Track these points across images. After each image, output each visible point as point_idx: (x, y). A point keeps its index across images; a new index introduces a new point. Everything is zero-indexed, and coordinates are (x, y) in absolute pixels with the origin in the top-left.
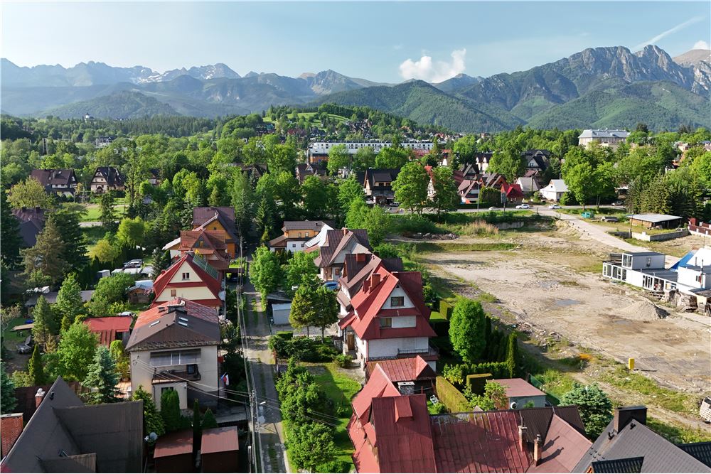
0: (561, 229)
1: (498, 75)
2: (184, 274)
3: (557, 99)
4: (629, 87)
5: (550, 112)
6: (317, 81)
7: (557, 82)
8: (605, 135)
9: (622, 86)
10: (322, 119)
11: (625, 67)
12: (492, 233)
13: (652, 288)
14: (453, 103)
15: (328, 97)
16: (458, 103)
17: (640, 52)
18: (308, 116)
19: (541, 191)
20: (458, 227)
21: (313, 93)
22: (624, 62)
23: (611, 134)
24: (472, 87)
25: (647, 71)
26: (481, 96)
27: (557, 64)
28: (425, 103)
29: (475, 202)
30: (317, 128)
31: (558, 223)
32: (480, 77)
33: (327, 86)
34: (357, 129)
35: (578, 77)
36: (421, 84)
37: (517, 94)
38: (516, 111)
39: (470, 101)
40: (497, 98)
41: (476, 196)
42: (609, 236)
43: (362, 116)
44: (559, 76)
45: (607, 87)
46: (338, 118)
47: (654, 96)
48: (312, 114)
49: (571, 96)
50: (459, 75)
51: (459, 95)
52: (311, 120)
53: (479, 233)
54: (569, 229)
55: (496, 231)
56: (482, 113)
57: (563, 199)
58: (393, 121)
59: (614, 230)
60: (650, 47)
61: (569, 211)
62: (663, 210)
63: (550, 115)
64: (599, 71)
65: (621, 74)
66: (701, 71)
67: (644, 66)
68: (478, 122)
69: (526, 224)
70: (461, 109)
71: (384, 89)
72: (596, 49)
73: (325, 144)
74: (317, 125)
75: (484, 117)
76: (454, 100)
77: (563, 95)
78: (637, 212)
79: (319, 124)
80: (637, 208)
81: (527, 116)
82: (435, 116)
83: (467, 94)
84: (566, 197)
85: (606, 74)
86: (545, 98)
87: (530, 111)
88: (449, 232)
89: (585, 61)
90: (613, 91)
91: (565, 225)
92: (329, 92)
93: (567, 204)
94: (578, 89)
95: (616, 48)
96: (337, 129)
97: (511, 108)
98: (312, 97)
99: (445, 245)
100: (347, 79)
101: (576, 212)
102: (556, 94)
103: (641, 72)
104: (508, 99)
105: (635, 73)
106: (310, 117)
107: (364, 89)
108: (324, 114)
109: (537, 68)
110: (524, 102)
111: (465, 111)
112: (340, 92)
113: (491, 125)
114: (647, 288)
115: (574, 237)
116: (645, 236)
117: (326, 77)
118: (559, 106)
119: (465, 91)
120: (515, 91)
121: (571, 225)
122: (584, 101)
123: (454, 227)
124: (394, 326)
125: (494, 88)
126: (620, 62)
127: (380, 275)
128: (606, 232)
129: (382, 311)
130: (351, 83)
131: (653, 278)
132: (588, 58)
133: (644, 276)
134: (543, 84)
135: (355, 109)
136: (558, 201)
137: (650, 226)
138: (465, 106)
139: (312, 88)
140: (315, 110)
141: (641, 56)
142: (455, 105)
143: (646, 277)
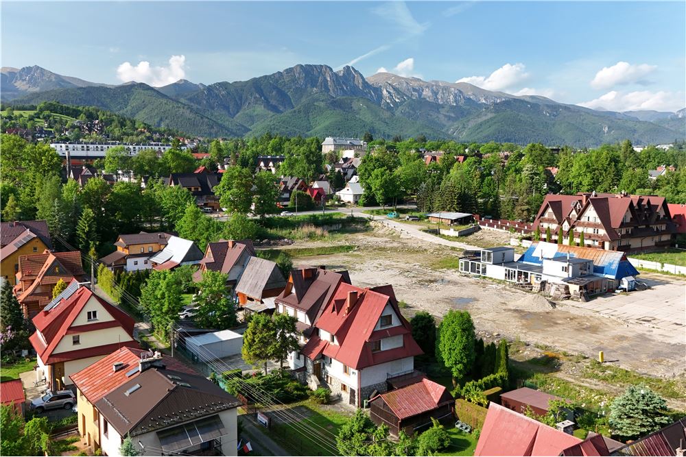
0: (376, 229)
1: (220, 84)
2: (89, 313)
3: (275, 109)
4: (335, 102)
5: (271, 121)
6: (21, 77)
7: (274, 93)
8: (343, 142)
9: (328, 100)
10: (44, 118)
11: (329, 84)
12: (323, 236)
13: (515, 280)
14: (179, 107)
15: (38, 95)
16: (184, 108)
17: (340, 71)
18: (27, 114)
19: (337, 193)
20: (288, 231)
21: (17, 90)
22: (329, 79)
23: (348, 142)
24: (195, 93)
25: (347, 88)
26: (205, 102)
27: (273, 77)
28: (150, 107)
29: (287, 206)
30: (42, 128)
31: (372, 224)
32: (201, 84)
33: (33, 82)
34: (90, 130)
35: (292, 90)
37: (239, 102)
38: (239, 118)
39: (195, 106)
40: (221, 105)
41: (287, 200)
42: (424, 233)
43: (91, 116)
44: (275, 88)
45: (317, 100)
46: (65, 117)
47: (354, 110)
48: (32, 113)
49: (287, 106)
50: (181, 80)
51: (183, 100)
52: (31, 118)
53: (311, 236)
54: (385, 229)
55: (326, 234)
56: (208, 118)
57: (361, 201)
58: (128, 123)
59: (425, 228)
60: (348, 67)
61: (373, 211)
62: (454, 208)
63: (271, 123)
64: (309, 86)
65: (327, 89)
66: (387, 91)
67: (345, 84)
69: (344, 226)
70: (188, 114)
71: (103, 89)
72: (306, 65)
73: (63, 145)
74: (39, 124)
75: (211, 123)
76: (180, 105)
77: (280, 106)
78: (430, 211)
79: (41, 124)
80: (430, 208)
81: (249, 123)
82: (161, 120)
83: (190, 100)
84: (364, 199)
85: (315, 89)
86: (264, 107)
87: (252, 119)
88: (282, 238)
89: (297, 75)
90: (322, 104)
91: (380, 225)
92: (37, 89)
93: (365, 205)
94: (292, 101)
95: (321, 66)
96: (67, 130)
97: (235, 115)
98: (16, 94)
99: (290, 251)
100: (57, 76)
101: (378, 213)
102: (274, 104)
103: (342, 89)
104: (231, 107)
105: (337, 89)
106: (30, 116)
107: (81, 88)
108: (47, 113)
109: (255, 79)
110: (246, 110)
111: (192, 116)
113: (219, 131)
114: (510, 280)
115: (394, 237)
116: (453, 233)
117: (32, 73)
118: (278, 116)
119: (188, 97)
120: (237, 99)
121: (386, 225)
122: (299, 112)
123: (284, 232)
124: (382, 349)
125: (217, 96)
126: (325, 79)
127: (357, 293)
128: (420, 230)
129: (374, 333)
130: (63, 81)
131: (517, 270)
132: (299, 74)
133: (506, 270)
134: (262, 94)
135: (80, 108)
136: (356, 202)
137: (450, 222)
138: (191, 111)
139: (15, 84)
140: (33, 108)
141: (341, 74)
142: (181, 110)
143: (509, 270)
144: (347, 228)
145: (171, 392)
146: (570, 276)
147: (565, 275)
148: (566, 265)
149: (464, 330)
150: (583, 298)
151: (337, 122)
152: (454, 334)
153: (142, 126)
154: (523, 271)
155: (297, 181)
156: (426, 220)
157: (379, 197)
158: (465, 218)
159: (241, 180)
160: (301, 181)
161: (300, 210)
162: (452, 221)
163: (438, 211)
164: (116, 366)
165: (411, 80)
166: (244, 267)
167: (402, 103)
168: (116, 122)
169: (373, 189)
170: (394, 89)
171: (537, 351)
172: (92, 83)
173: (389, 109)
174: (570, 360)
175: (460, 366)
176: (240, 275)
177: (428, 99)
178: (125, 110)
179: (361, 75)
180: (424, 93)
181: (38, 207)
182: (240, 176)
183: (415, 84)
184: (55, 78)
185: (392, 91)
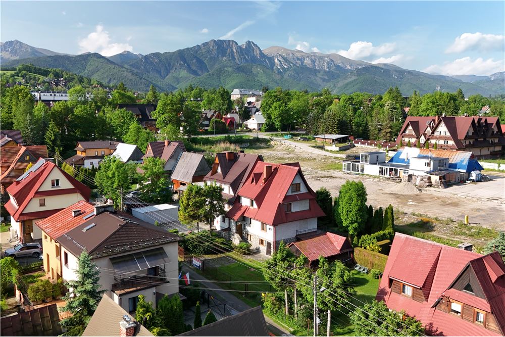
0: (276, 146)
1: (154, 54)
2: (53, 181)
3: (195, 73)
4: (240, 68)
5: (192, 81)
6: (5, 49)
7: (194, 61)
8: (247, 93)
9: (234, 66)
10: (22, 76)
11: (235, 54)
12: (235, 150)
13: (387, 176)
14: (124, 71)
15: (17, 61)
16: (127, 71)
17: (243, 45)
19: (245, 122)
22: (235, 51)
23: (251, 92)
24: (135, 61)
25: (248, 57)
26: (143, 68)
27: (193, 49)
28: (102, 71)
29: (207, 130)
31: (272, 143)
32: (140, 54)
33: (14, 52)
34: (57, 85)
35: (207, 59)
36: (97, 56)
37: (168, 68)
38: (169, 79)
39: (135, 71)
40: (154, 70)
41: (207, 125)
42: (313, 148)
43: (57, 75)
44: (195, 57)
45: (226, 66)
46: (37, 76)
47: (254, 74)
48: (13, 72)
49: (204, 71)
50: (125, 51)
51: (126, 66)
52: (13, 76)
53: (226, 150)
54: (282, 146)
55: (239, 148)
56: (145, 79)
57: (263, 128)
59: (313, 145)
60: (249, 42)
62: (334, 131)
63: (192, 83)
64: (220, 56)
65: (234, 58)
66: (278, 60)
67: (246, 54)
68: (143, 86)
69: (251, 144)
70: (130, 76)
71: (67, 58)
72: (218, 40)
74: (18, 80)
75: (147, 82)
76: (124, 69)
77: (198, 71)
78: (316, 134)
80: (316, 132)
81: (176, 83)
82: (110, 80)
83: (132, 66)
84: (265, 126)
85: (225, 58)
86: (187, 71)
87: (178, 80)
88: (205, 151)
89: (211, 48)
90: (230, 69)
91: (279, 143)
92: (17, 58)
93: (266, 131)
94: (208, 67)
95: (229, 41)
96: (39, 84)
97: (165, 77)
100: (32, 48)
101: (277, 135)
102: (194, 69)
103: (245, 58)
104: (162, 71)
105: (241, 58)
108: (24, 72)
109: (180, 50)
110: (173, 74)
111: (133, 77)
114: (383, 176)
115: (290, 151)
116: (335, 148)
117: (13, 45)
118: (198, 77)
119: (130, 64)
120: (167, 65)
121: (283, 143)
122: (213, 75)
123: (206, 147)
124: (293, 210)
125: (152, 63)
126: (232, 51)
127: (272, 166)
128: (310, 146)
129: (286, 197)
130: (37, 52)
131: (388, 168)
132: (213, 47)
133: (380, 168)
134: (185, 62)
135: (50, 70)
136: (260, 129)
137: (331, 141)
138: (132, 74)
140: (14, 69)
141: (244, 47)
142: (125, 73)
143: (382, 168)
144: (254, 146)
145: (122, 227)
146: (432, 170)
147: (428, 169)
148: (428, 161)
149: (358, 195)
150: (442, 185)
151: (240, 82)
152: (351, 199)
153: (96, 82)
154: (394, 168)
155: (215, 112)
156: (313, 141)
157: (277, 124)
158: (343, 138)
159: (173, 106)
160: (217, 113)
161: (217, 133)
162: (333, 140)
163: (322, 134)
164: (75, 212)
165: (296, 52)
166: (177, 160)
167: (288, 69)
168: (77, 79)
169: (273, 118)
170: (283, 58)
171: (414, 218)
172: (58, 53)
173: (279, 73)
174: (441, 223)
175: (355, 225)
176: (174, 167)
177: (308, 66)
178: (83, 73)
179: (259, 48)
180: (305, 61)
181: (14, 121)
182: (172, 104)
183: (299, 55)
184: (31, 49)
185: (281, 60)
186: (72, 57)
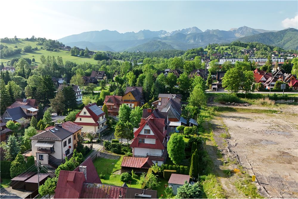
2: (84, 112)
6: (238, 32)
10: (231, 49)
12: (271, 104)
15: (242, 39)
18: (224, 48)
20: (253, 100)
29: (272, 88)
30: (227, 53)
33: (242, 33)
41: (273, 85)
43: (253, 47)
46: (240, 48)
48: (227, 47)
52: (226, 49)
53: (263, 104)
55: (273, 103)
58: (269, 48)
71: (272, 33)
73: (225, 60)
79: (229, 52)
88: (247, 103)
92: (244, 36)
98: (235, 39)
99: (238, 109)
108: (233, 46)
112: (248, 36)
117: (242, 30)
124: (145, 143)
129: (140, 135)
130: (256, 31)
135: (250, 44)
139: (235, 35)
140: (229, 45)
168: (264, 48)
172: (268, 31)
184: (252, 30)
186: (275, 33)
